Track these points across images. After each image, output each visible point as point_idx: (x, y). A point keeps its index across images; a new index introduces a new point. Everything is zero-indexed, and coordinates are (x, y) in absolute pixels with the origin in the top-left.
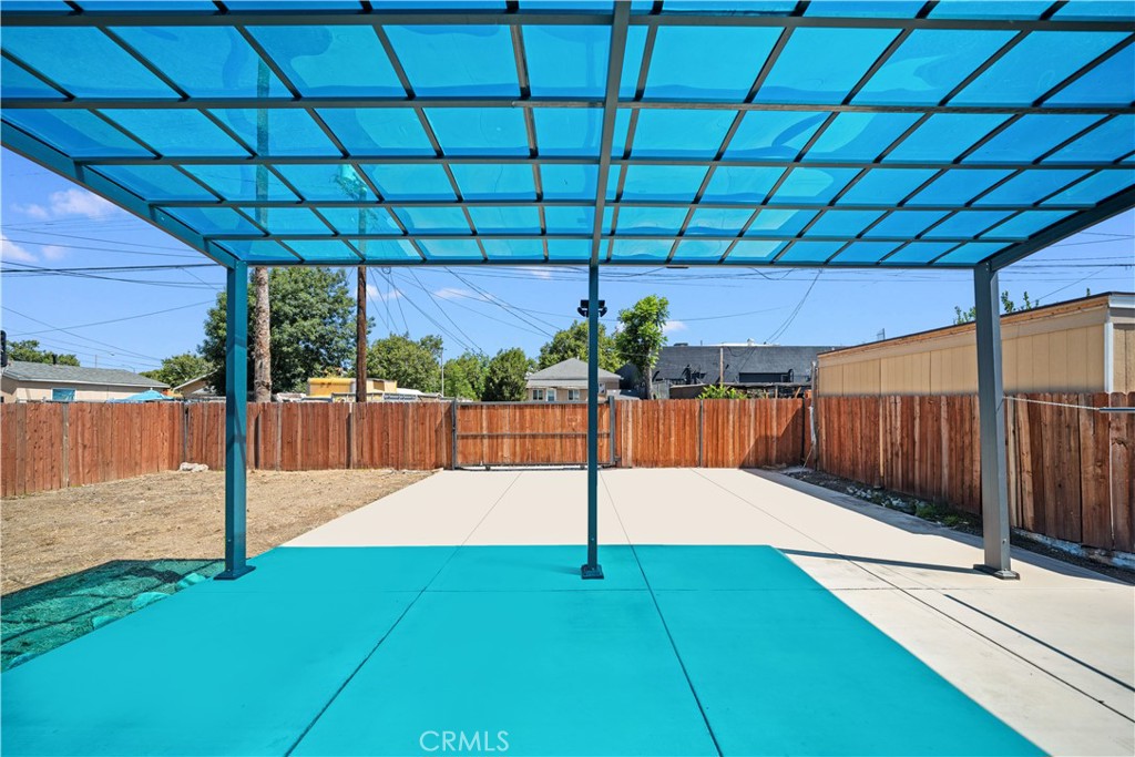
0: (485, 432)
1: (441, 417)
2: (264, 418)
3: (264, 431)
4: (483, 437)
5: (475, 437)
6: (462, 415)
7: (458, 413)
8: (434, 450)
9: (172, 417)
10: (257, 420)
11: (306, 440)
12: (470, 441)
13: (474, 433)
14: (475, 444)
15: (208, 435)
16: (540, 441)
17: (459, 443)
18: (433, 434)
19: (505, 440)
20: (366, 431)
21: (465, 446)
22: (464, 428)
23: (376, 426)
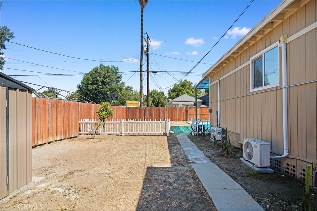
0: (194, 113)
1: (184, 110)
2: (146, 111)
3: (146, 113)
4: (193, 114)
5: (192, 114)
6: (189, 110)
7: (188, 109)
8: (183, 117)
9: (126, 110)
10: (144, 111)
11: (155, 115)
12: (191, 115)
13: (192, 113)
14: (192, 116)
15: (134, 114)
16: (206, 115)
17: (188, 116)
18: (182, 114)
19: (198, 115)
20: (168, 113)
21: (190, 116)
22: (190, 112)
23: (170, 112)
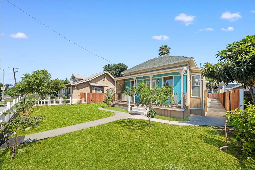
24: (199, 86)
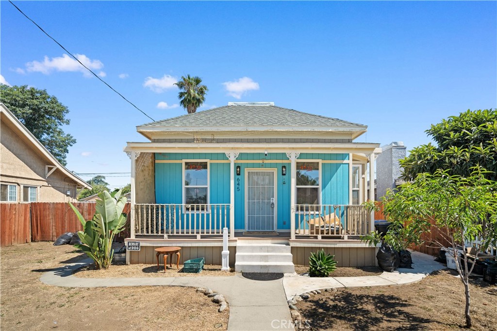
24: (358, 189)
